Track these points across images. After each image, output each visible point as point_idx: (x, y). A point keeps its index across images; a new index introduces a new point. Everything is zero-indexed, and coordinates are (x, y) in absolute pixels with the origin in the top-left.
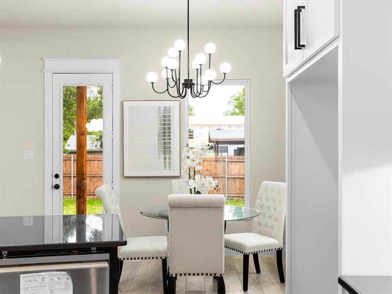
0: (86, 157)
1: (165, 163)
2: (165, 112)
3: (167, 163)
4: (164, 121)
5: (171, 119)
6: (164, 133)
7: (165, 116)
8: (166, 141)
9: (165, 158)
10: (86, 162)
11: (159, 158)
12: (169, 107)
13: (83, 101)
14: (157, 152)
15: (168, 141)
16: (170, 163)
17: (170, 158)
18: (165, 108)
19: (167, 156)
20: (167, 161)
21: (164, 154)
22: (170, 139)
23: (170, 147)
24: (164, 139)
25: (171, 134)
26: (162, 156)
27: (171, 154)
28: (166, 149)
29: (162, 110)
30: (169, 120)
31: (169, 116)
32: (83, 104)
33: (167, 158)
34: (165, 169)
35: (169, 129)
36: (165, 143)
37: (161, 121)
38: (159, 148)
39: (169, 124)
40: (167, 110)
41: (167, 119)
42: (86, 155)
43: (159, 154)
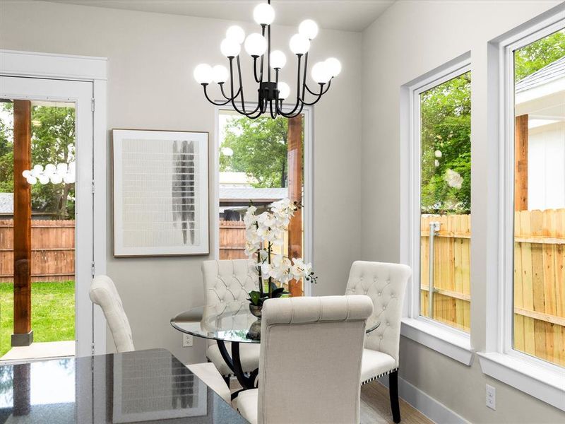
0: (30, 223)
1: (185, 232)
2: (184, 149)
3: (188, 233)
4: (184, 164)
5: (195, 161)
6: (184, 184)
7: (184, 158)
8: (186, 197)
9: (184, 225)
10: (30, 232)
11: (175, 225)
12: (192, 142)
13: (26, 134)
14: (172, 215)
15: (190, 197)
16: (192, 233)
17: (192, 225)
18: (185, 143)
19: (188, 222)
20: (188, 229)
21: (184, 219)
22: (192, 194)
23: (192, 208)
24: (183, 195)
25: (195, 186)
26: (180, 222)
27: (195, 218)
28: (186, 209)
29: (180, 148)
30: (192, 164)
31: (192, 158)
32: (26, 139)
33: (188, 225)
34: (185, 242)
35: (192, 177)
36: (184, 201)
37: (178, 165)
38: (174, 209)
39: (192, 170)
40: (188, 147)
41: (188, 161)
42: (30, 220)
43: (175, 219)
